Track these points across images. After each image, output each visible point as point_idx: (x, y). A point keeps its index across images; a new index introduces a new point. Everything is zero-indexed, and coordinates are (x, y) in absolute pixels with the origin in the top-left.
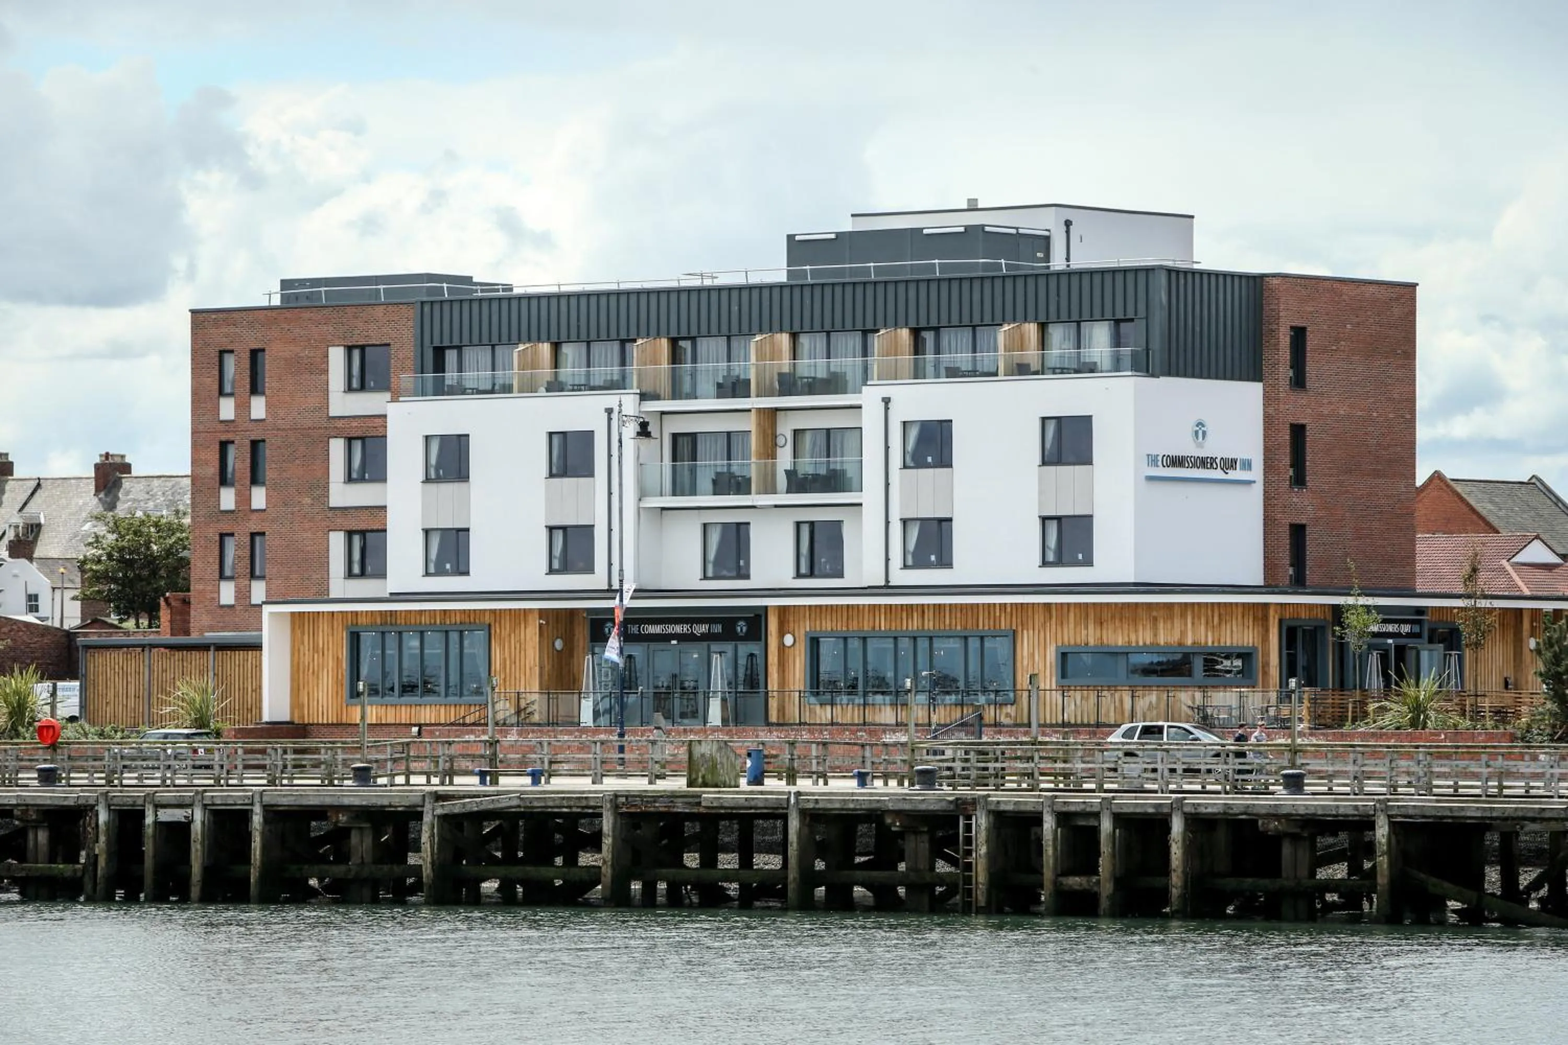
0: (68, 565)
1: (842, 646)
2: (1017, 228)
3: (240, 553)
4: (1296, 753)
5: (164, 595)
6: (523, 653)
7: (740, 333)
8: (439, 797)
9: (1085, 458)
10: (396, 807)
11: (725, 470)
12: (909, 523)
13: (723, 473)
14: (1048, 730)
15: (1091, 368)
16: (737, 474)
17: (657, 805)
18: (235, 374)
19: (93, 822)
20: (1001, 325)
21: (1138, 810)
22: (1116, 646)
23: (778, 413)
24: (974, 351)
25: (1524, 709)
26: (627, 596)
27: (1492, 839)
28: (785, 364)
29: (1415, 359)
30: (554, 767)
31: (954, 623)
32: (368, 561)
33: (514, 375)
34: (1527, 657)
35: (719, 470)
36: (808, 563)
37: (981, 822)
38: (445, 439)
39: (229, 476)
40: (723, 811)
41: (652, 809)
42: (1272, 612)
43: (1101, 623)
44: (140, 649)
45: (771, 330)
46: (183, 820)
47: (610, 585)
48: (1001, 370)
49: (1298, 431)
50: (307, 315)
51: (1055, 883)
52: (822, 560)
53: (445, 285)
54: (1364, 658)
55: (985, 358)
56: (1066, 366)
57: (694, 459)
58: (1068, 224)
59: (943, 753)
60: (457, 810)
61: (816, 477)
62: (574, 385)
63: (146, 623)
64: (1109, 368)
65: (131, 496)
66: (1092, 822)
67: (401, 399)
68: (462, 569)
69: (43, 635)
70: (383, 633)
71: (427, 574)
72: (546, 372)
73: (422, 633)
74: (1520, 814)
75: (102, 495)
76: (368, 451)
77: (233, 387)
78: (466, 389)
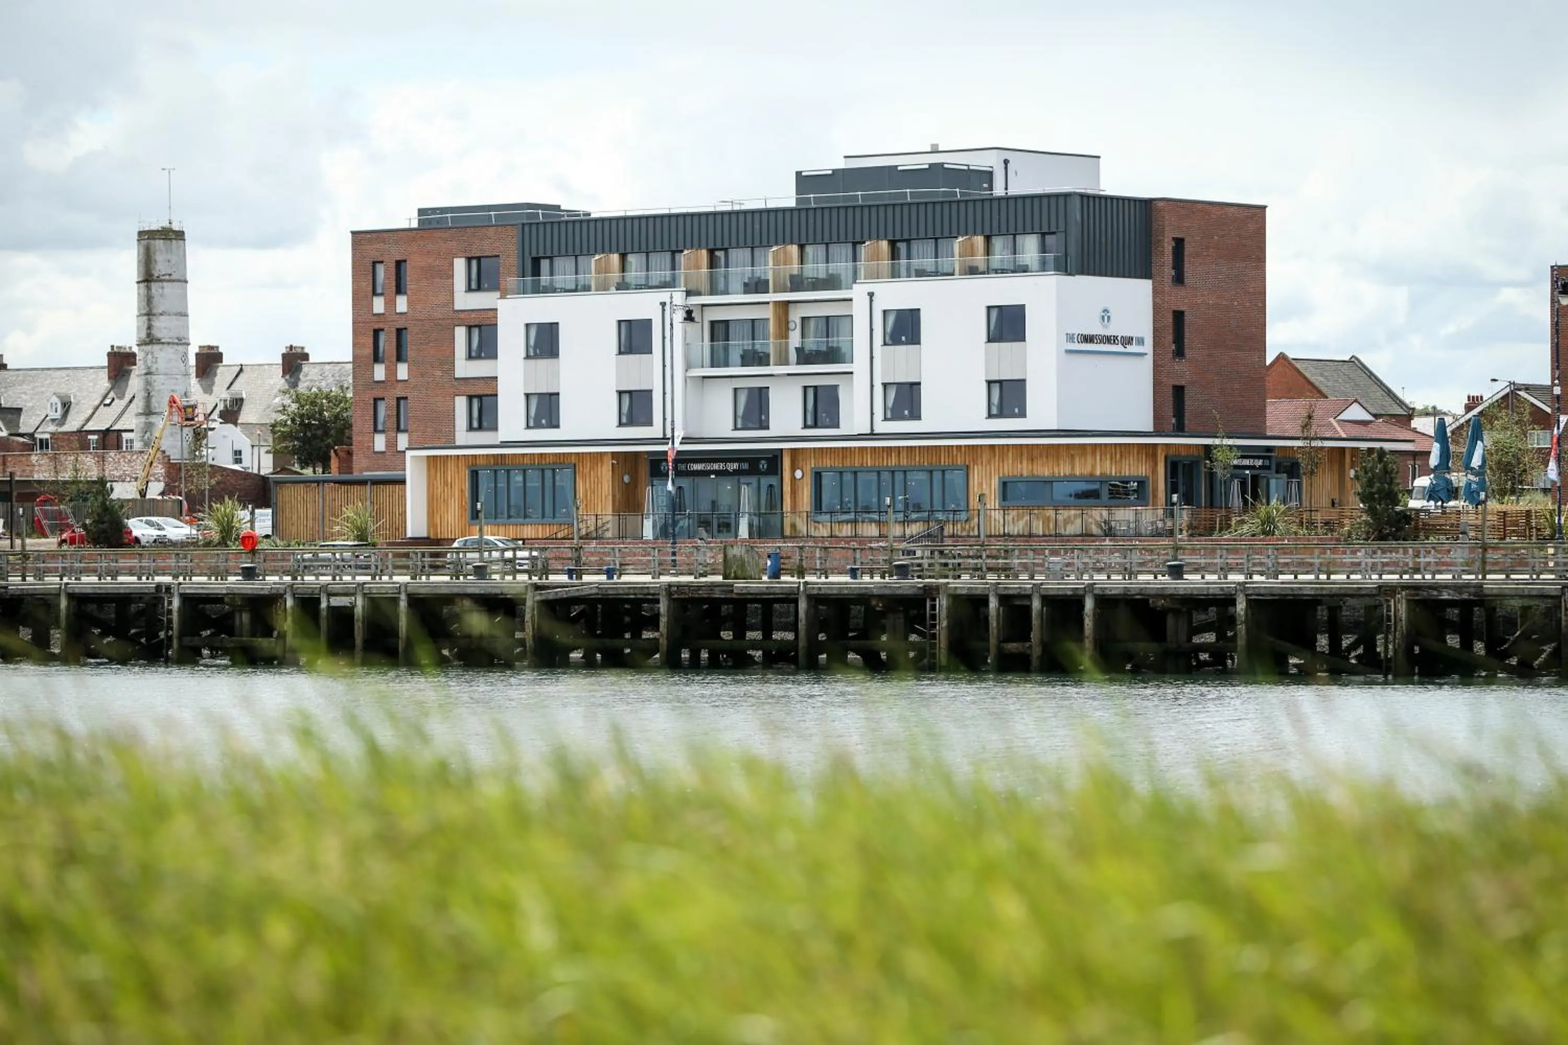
0: (263, 428)
1: (838, 478)
2: (968, 166)
3: (389, 412)
4: (1177, 550)
5: (333, 448)
6: (600, 485)
7: (761, 246)
8: (537, 587)
9: (1020, 336)
10: (506, 595)
11: (750, 348)
12: (888, 387)
13: (749, 350)
14: (992, 539)
15: (1024, 269)
16: (760, 350)
17: (700, 592)
18: (384, 280)
19: (283, 607)
20: (956, 237)
21: (1060, 593)
22: (1044, 477)
23: (791, 305)
24: (936, 257)
25: (1346, 521)
26: (677, 441)
27: (1322, 613)
28: (795, 268)
29: (1265, 262)
30: (623, 567)
31: (922, 461)
32: (484, 418)
33: (592, 277)
34: (1348, 484)
35: (746, 348)
36: (813, 417)
37: (943, 603)
38: (541, 326)
39: (381, 355)
40: (750, 597)
41: (696, 596)
42: (1159, 451)
43: (1032, 459)
44: (316, 484)
45: (784, 242)
46: (349, 605)
47: (664, 434)
48: (957, 271)
49: (1179, 316)
50: (438, 234)
51: (1000, 649)
52: (822, 415)
53: (540, 211)
54: (1228, 484)
55: (945, 263)
56: (1005, 267)
57: (727, 339)
58: (1006, 162)
59: (914, 553)
60: (551, 597)
61: (818, 353)
62: (636, 285)
63: (321, 470)
64: (1038, 269)
65: (309, 378)
66: (1026, 603)
67: (508, 297)
68: (554, 423)
69: (245, 479)
70: (496, 471)
71: (528, 427)
72: (616, 276)
73: (524, 471)
74: (1343, 592)
75: (287, 377)
76: (483, 334)
77: (383, 289)
78: (556, 289)
